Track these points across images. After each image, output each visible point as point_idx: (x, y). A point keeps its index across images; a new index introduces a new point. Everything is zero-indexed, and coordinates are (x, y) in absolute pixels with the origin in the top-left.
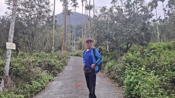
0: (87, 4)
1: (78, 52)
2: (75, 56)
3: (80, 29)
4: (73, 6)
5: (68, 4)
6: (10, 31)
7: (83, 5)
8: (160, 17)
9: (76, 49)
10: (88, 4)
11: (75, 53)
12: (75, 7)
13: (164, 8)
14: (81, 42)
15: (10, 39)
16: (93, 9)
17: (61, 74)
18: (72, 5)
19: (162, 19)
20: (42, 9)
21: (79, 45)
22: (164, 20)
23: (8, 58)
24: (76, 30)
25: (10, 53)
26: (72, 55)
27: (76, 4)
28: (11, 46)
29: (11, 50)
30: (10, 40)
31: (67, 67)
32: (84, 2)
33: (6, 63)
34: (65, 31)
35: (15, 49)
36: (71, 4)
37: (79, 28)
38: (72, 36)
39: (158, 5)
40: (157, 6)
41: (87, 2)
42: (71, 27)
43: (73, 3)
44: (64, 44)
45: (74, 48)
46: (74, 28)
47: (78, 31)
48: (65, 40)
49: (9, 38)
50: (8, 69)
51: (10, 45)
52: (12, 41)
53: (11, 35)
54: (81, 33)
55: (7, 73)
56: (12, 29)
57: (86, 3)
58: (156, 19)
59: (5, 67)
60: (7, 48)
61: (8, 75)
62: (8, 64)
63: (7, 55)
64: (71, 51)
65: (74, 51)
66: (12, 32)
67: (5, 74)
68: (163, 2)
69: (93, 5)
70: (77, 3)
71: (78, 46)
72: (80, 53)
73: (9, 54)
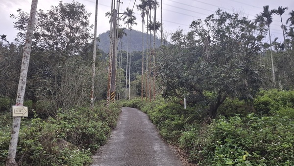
0: (150, 21)
1: (135, 100)
2: (130, 106)
3: (139, 58)
4: (126, 22)
5: (119, 20)
6: (20, 85)
7: (143, 21)
8: (276, 40)
9: (132, 94)
10: (152, 20)
11: (130, 102)
12: (130, 24)
13: (282, 25)
14: (140, 83)
15: (19, 99)
16: (160, 29)
17: (104, 148)
18: (126, 20)
19: (280, 43)
20: (75, 33)
21: (137, 87)
22: (283, 45)
23: (15, 132)
24: (132, 60)
25: (18, 124)
26: (124, 106)
27: (133, 20)
28: (20, 111)
29: (20, 119)
30: (19, 101)
31: (115, 132)
32: (146, 16)
33: (11, 141)
34: (113, 66)
35: (27, 116)
36: (124, 18)
37: (137, 57)
38: (125, 73)
39: (273, 20)
40: (270, 23)
41: (150, 17)
42: (124, 55)
43: (128, 18)
44: (111, 89)
45: (128, 91)
46: (129, 58)
47: (136, 63)
48: (113, 83)
49: (17, 97)
50: (15, 152)
51: (18, 110)
52: (22, 102)
53: (22, 93)
54: (141, 66)
55: (13, 159)
56: (23, 83)
57: (149, 19)
58: (269, 43)
59: (10, 149)
60: (14, 115)
61: (14, 162)
62: (15, 141)
63: (13, 127)
64: (123, 98)
65: (128, 98)
66: (22, 87)
67: (9, 160)
68: (281, 15)
69: (160, 22)
70: (134, 17)
71: (135, 89)
72: (138, 103)
73: (16, 126)
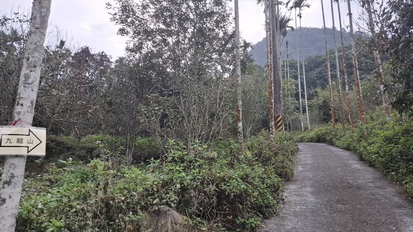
4: (292, 8)
12: (298, 9)
14: (325, 102)
18: (291, 4)
25: (12, 176)
35: (43, 153)
36: (287, 3)
37: (314, 65)
38: (297, 86)
42: (292, 65)
44: (276, 112)
45: (305, 119)
47: (313, 74)
52: (30, 118)
72: (326, 133)
73: (9, 183)
